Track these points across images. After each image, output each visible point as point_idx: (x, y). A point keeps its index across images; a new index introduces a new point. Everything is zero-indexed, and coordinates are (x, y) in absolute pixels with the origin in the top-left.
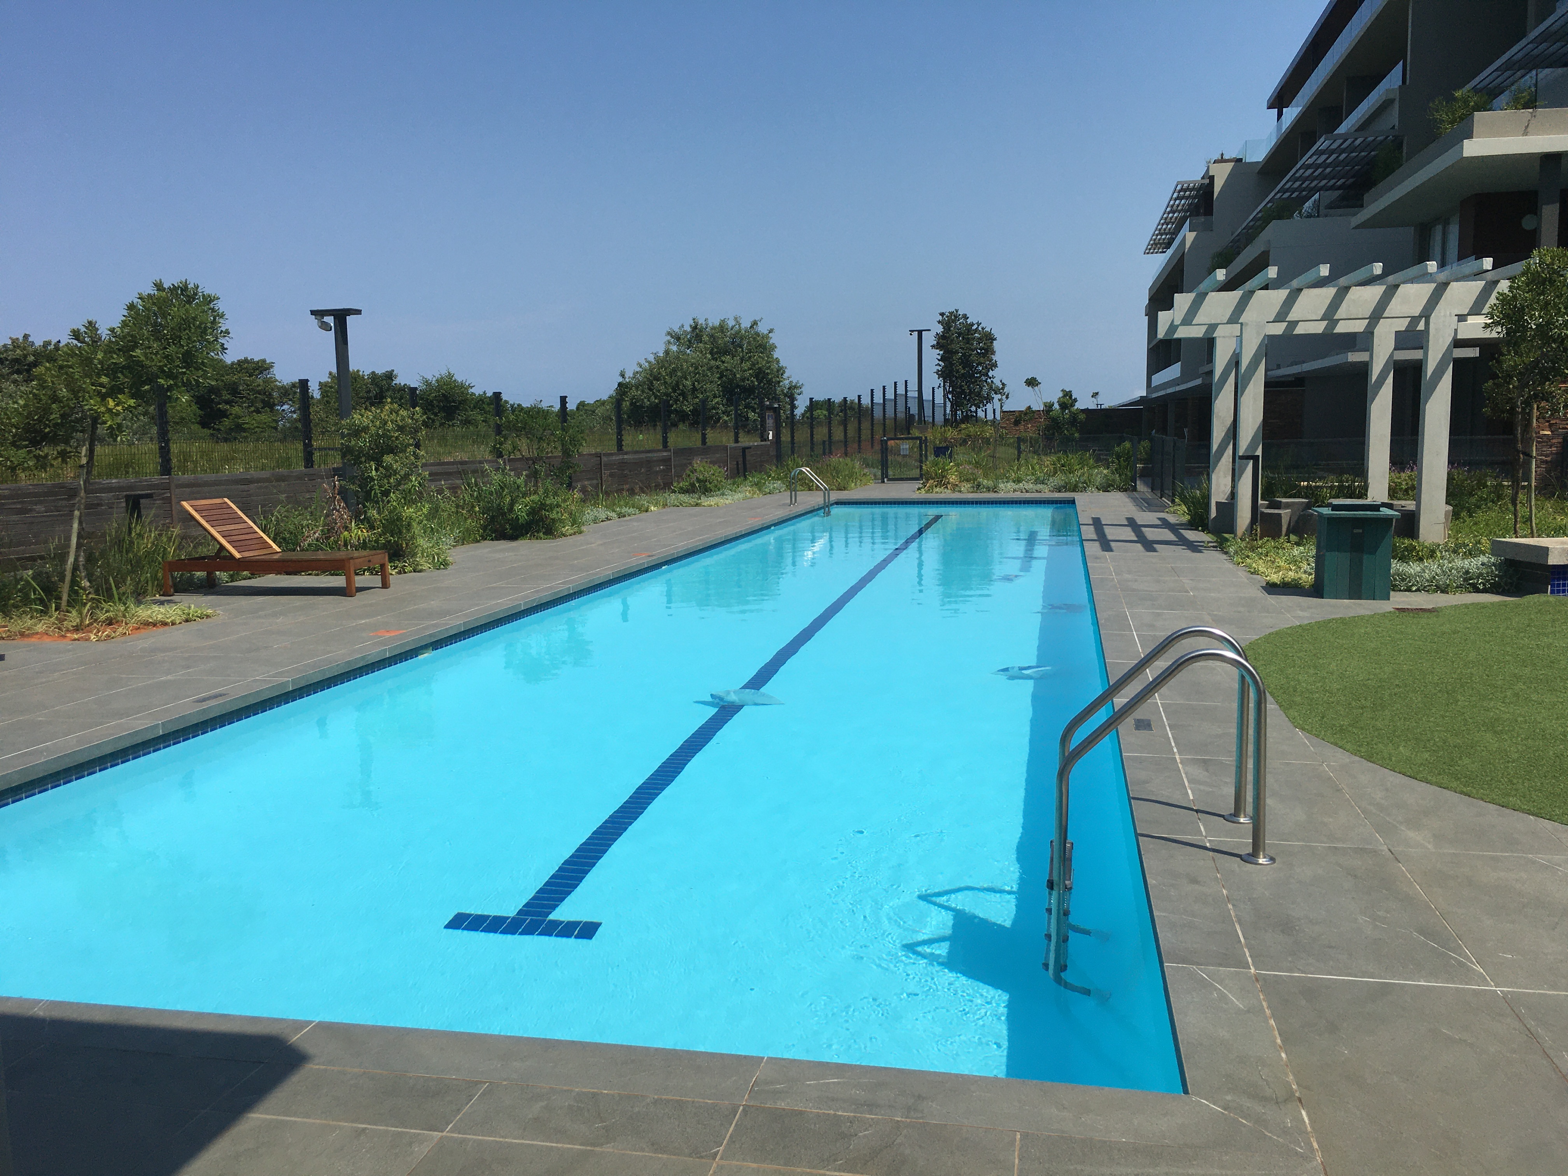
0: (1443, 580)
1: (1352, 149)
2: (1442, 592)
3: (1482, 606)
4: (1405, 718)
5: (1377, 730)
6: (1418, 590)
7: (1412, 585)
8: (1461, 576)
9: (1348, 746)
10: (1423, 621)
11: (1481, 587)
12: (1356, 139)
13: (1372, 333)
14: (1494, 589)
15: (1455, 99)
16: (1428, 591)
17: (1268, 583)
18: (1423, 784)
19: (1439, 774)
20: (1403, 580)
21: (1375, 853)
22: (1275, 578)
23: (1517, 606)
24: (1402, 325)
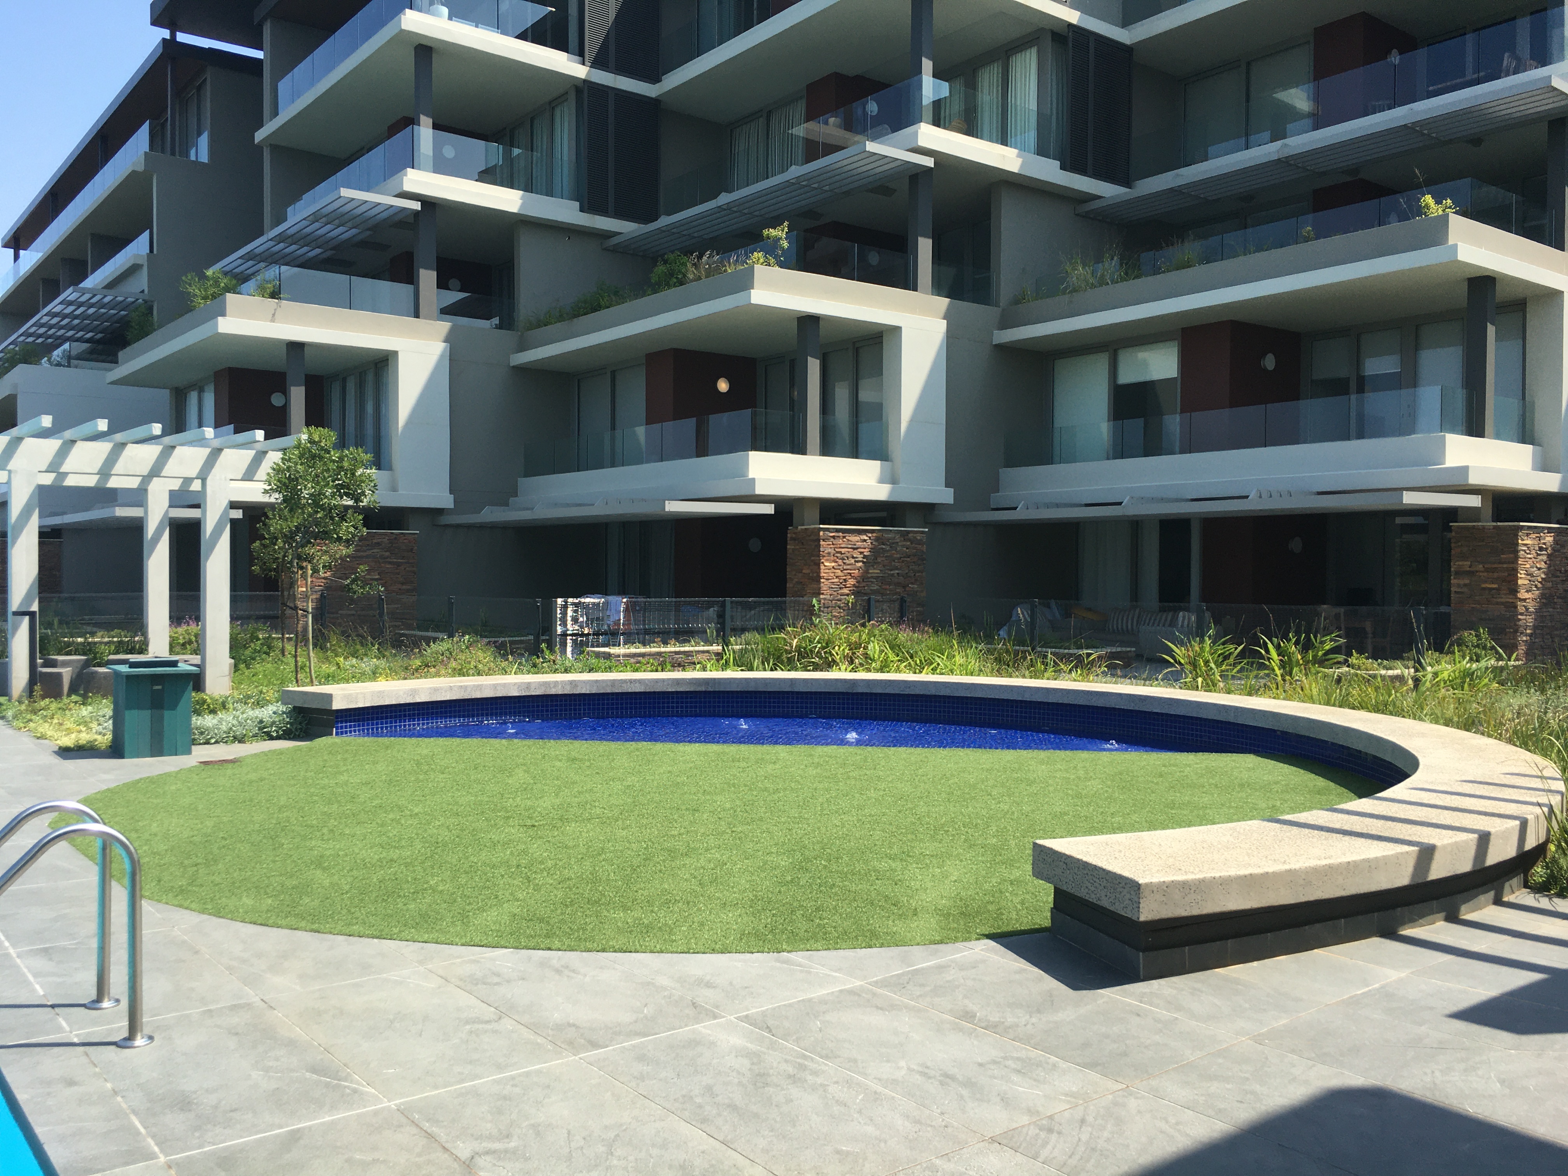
0: (239, 731)
1: (101, 305)
2: (240, 742)
3: (281, 752)
4: (240, 869)
5: (217, 885)
6: (216, 742)
7: (211, 738)
8: (256, 726)
9: (193, 906)
10: (229, 772)
11: (274, 734)
12: (105, 296)
13: (146, 490)
14: (287, 735)
15: (206, 278)
16: (226, 742)
17: (60, 748)
18: (275, 929)
19: (287, 917)
20: (202, 733)
21: (249, 1006)
22: (68, 741)
23: (310, 749)
24: (176, 485)
